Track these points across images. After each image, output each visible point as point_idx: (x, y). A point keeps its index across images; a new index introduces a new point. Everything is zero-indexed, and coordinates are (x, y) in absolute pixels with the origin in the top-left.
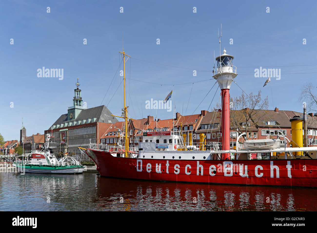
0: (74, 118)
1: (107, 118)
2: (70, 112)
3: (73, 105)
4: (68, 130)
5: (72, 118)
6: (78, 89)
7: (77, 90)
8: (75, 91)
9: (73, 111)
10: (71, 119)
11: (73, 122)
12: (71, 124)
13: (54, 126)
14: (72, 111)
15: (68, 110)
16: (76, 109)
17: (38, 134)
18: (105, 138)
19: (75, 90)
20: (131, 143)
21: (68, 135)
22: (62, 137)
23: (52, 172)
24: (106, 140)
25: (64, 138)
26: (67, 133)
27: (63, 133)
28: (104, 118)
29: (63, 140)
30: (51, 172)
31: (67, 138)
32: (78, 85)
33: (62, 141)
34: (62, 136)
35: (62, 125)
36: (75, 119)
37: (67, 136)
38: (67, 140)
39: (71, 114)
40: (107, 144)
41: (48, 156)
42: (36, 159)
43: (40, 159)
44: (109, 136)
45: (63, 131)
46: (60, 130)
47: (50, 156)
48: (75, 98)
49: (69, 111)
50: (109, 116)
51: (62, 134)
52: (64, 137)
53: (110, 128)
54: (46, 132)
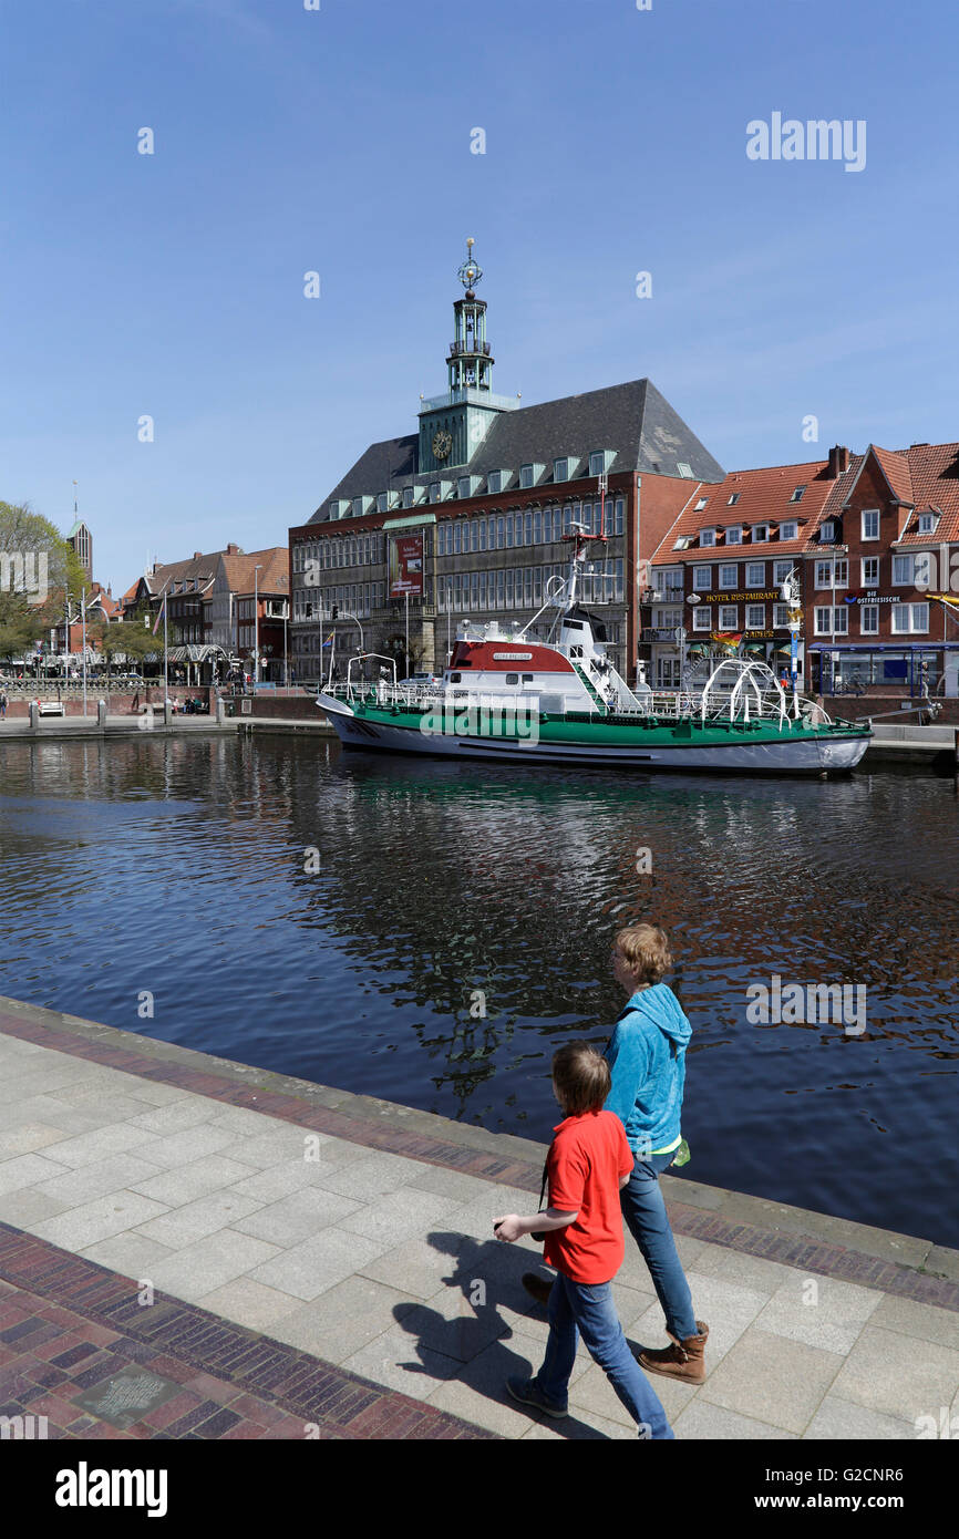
0: (463, 458)
1: (671, 450)
2: (435, 425)
3: (447, 389)
4: (439, 520)
5: (446, 458)
6: (470, 298)
7: (468, 307)
8: (458, 314)
9: (450, 422)
10: (444, 461)
11: (460, 478)
12: (446, 490)
13: (344, 506)
14: (447, 419)
15: (421, 416)
16: (469, 409)
17: (230, 549)
18: (681, 562)
19: (458, 305)
20: (863, 585)
21: (437, 551)
22: (403, 560)
23: (656, 756)
24: (688, 571)
25: (411, 565)
26: (429, 536)
27: (407, 539)
28: (655, 448)
29: (406, 575)
30: (649, 758)
31: (430, 566)
32: (470, 276)
33: (400, 583)
34: (401, 553)
35: (393, 498)
36: (469, 460)
37: (430, 556)
38: (430, 576)
39: (441, 437)
40: (697, 593)
41: (581, 655)
42: (502, 677)
43: (529, 678)
44: (708, 547)
45: (407, 529)
46: (388, 525)
47: (598, 658)
48: (456, 346)
49: (428, 421)
50: (676, 441)
51: (401, 544)
52: (411, 559)
53: (695, 503)
54: (298, 536)
